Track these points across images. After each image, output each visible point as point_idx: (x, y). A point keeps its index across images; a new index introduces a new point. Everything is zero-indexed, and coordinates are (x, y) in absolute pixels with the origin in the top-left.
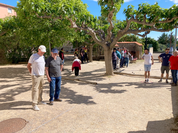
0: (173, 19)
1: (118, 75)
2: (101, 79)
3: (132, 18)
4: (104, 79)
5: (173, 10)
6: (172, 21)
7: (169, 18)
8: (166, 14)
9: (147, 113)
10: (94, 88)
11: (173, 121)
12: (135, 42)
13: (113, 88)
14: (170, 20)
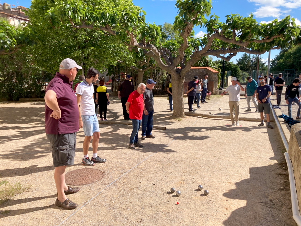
0: (273, 38)
1: (191, 117)
2: (168, 123)
3: (216, 34)
4: (173, 122)
5: (274, 26)
6: (271, 40)
7: (267, 37)
8: (264, 30)
9: (245, 159)
10: (164, 134)
11: (279, 167)
12: (207, 68)
13: (190, 134)
14: (268, 39)
